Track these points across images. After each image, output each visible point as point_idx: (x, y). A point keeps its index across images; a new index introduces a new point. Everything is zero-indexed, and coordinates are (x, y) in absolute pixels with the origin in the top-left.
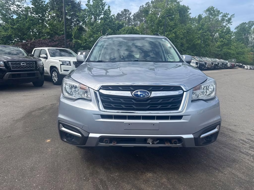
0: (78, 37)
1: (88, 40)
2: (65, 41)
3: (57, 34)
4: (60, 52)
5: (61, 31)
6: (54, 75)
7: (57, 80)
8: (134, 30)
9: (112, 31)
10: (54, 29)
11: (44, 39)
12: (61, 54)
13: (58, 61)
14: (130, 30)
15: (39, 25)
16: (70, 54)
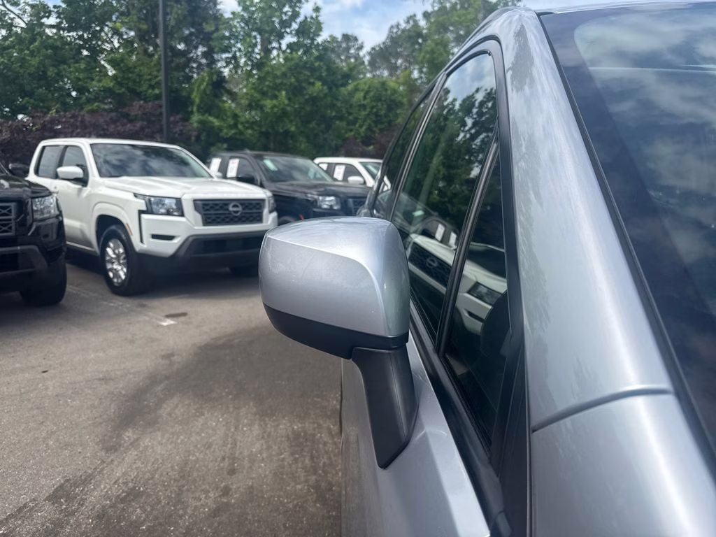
0: (210, 107)
1: (242, 119)
2: (164, 121)
3: (138, 95)
4: (144, 158)
5: (152, 87)
6: (115, 253)
7: (123, 277)
8: (386, 90)
9: (325, 88)
10: (129, 79)
11: (92, 112)
12: (149, 166)
13: (131, 197)
14: (375, 90)
15: (77, 65)
16: (179, 164)
